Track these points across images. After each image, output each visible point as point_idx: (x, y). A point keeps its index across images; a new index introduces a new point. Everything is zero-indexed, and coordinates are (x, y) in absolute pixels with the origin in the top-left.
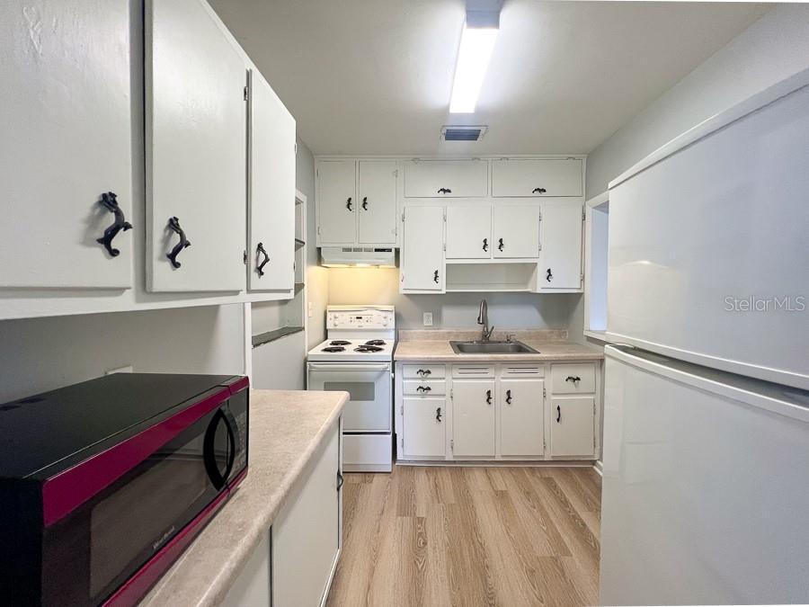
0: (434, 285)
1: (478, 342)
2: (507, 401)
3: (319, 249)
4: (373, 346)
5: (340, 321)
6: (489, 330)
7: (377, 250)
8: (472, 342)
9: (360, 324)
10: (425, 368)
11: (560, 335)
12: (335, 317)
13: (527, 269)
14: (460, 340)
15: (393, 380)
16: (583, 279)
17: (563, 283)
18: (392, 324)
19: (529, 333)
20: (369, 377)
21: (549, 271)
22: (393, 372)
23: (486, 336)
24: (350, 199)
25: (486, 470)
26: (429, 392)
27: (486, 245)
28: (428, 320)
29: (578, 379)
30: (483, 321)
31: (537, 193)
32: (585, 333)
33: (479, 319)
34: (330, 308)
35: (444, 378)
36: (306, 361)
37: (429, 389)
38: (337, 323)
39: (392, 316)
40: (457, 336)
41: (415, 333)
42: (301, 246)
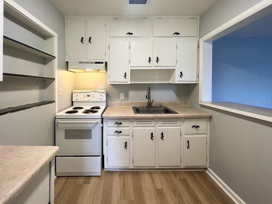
0: (124, 80)
1: (146, 107)
2: (162, 138)
3: (67, 62)
4: (93, 110)
5: (79, 97)
6: (151, 102)
7: (96, 63)
8: (143, 107)
9: (89, 99)
10: (119, 121)
11: (185, 104)
12: (77, 96)
13: (170, 72)
14: (138, 106)
15: (102, 128)
16: (198, 77)
17: (188, 79)
18: (104, 99)
19: (170, 103)
20: (88, 127)
21: (181, 73)
22: (103, 123)
23: (150, 104)
24: (82, 38)
25: (150, 173)
26: (121, 134)
27: (150, 60)
28: (122, 96)
29: (198, 127)
30: (148, 97)
31: (175, 35)
32: (200, 103)
33: (147, 96)
34: (74, 91)
35: (129, 127)
36: (55, 118)
37: (121, 132)
38: (77, 98)
39: (104, 95)
40: (136, 104)
41: (116, 103)
42: (53, 59)
